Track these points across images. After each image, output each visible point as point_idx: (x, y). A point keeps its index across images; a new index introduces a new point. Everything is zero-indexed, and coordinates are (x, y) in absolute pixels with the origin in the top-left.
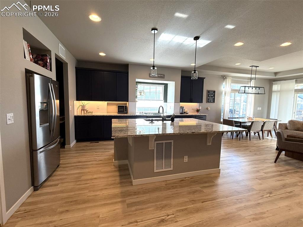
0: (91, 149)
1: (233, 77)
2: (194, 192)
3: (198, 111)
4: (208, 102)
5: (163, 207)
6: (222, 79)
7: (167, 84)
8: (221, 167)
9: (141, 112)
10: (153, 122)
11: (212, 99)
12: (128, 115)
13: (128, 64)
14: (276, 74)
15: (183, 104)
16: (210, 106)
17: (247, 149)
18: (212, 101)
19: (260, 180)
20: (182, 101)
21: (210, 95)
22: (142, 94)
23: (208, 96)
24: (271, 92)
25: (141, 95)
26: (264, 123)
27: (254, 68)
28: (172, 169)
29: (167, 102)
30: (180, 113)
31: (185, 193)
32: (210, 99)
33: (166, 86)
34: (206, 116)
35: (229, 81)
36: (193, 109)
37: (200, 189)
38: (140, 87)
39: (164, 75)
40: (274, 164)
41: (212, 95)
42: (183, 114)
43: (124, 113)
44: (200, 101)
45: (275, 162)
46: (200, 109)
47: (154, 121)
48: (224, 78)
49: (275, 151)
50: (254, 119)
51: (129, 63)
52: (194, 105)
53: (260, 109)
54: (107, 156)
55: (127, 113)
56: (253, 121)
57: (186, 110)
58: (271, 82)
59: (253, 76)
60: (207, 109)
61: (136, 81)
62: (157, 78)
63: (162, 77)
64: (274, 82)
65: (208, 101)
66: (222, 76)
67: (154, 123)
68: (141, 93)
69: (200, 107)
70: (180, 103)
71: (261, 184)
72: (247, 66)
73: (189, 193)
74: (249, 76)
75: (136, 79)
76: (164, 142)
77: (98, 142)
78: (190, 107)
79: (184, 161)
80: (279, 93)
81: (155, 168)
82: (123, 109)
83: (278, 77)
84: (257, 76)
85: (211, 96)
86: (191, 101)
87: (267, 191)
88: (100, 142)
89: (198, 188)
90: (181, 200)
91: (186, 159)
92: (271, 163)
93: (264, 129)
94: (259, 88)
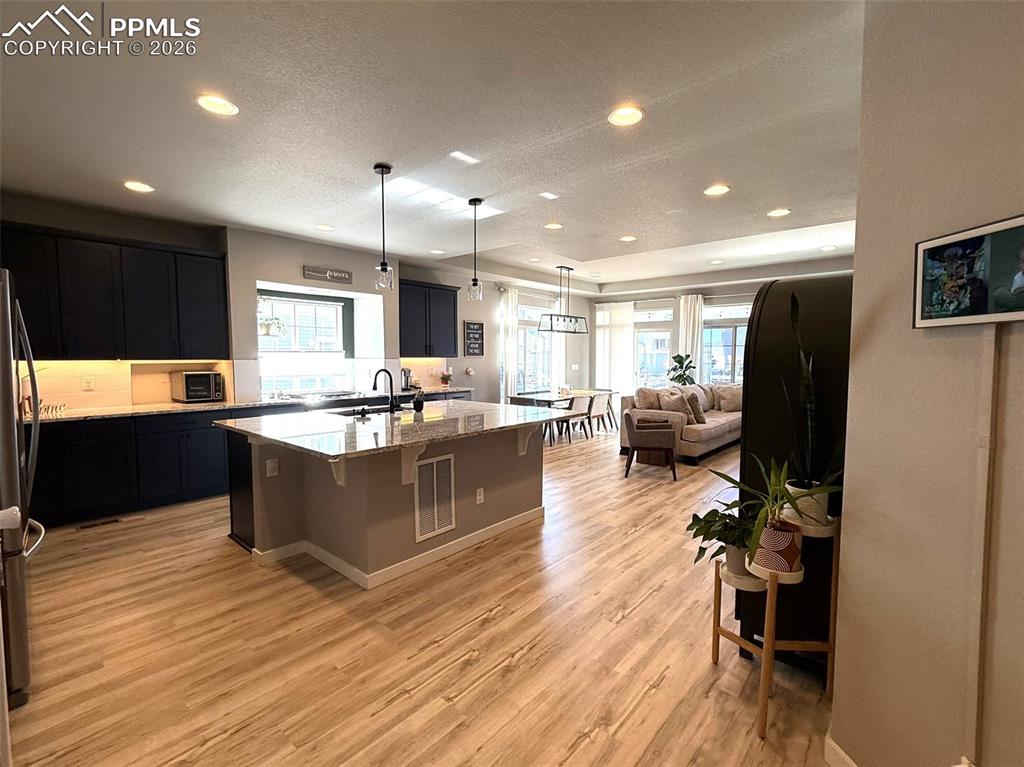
0: (112, 547)
1: (521, 289)
2: (516, 560)
3: (445, 379)
4: (470, 354)
5: (472, 602)
6: (498, 293)
7: (353, 300)
8: (544, 504)
9: (276, 392)
10: (367, 416)
11: (477, 346)
12: (229, 404)
13: (225, 227)
14: (601, 286)
15: (407, 362)
16: (472, 363)
17: (572, 462)
18: (476, 351)
19: (613, 510)
20: (405, 352)
21: (471, 336)
22: (273, 329)
23: (467, 337)
24: (592, 327)
25: (267, 334)
26: (592, 400)
27: (565, 272)
28: (453, 526)
29: (353, 357)
30: (403, 390)
31: (498, 568)
32: (472, 346)
33: (348, 306)
34: (469, 391)
35: (512, 296)
36: (431, 375)
37: (522, 552)
38: (265, 308)
39: (350, 275)
40: (625, 480)
41: (477, 336)
42: (409, 390)
43: (213, 401)
44: (450, 352)
45: (626, 476)
46: (451, 373)
47: (369, 413)
48: (501, 289)
49: (617, 456)
50: (572, 392)
51: (228, 225)
52: (436, 364)
53: (575, 367)
54: (204, 550)
55: (223, 399)
56: (570, 397)
57: (414, 379)
58: (593, 302)
59: (565, 290)
60: (467, 373)
61: (258, 287)
62: (329, 280)
63: (344, 279)
64: (597, 305)
65: (468, 352)
66: (496, 284)
67: (369, 419)
68: (268, 326)
69: (451, 369)
70: (403, 360)
71: (617, 517)
72: (550, 266)
73: (508, 564)
74: (556, 289)
75: (258, 282)
76: (434, 460)
77: (117, 521)
78: (425, 369)
79: (478, 503)
80: (608, 330)
81: (418, 531)
82: (204, 386)
83: (605, 293)
84: (572, 291)
85: (476, 339)
86: (428, 352)
87: (630, 524)
88: (124, 519)
89: (517, 551)
90: (499, 580)
91: (480, 497)
92: (621, 479)
93: (592, 414)
94: (576, 318)
